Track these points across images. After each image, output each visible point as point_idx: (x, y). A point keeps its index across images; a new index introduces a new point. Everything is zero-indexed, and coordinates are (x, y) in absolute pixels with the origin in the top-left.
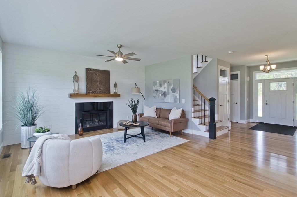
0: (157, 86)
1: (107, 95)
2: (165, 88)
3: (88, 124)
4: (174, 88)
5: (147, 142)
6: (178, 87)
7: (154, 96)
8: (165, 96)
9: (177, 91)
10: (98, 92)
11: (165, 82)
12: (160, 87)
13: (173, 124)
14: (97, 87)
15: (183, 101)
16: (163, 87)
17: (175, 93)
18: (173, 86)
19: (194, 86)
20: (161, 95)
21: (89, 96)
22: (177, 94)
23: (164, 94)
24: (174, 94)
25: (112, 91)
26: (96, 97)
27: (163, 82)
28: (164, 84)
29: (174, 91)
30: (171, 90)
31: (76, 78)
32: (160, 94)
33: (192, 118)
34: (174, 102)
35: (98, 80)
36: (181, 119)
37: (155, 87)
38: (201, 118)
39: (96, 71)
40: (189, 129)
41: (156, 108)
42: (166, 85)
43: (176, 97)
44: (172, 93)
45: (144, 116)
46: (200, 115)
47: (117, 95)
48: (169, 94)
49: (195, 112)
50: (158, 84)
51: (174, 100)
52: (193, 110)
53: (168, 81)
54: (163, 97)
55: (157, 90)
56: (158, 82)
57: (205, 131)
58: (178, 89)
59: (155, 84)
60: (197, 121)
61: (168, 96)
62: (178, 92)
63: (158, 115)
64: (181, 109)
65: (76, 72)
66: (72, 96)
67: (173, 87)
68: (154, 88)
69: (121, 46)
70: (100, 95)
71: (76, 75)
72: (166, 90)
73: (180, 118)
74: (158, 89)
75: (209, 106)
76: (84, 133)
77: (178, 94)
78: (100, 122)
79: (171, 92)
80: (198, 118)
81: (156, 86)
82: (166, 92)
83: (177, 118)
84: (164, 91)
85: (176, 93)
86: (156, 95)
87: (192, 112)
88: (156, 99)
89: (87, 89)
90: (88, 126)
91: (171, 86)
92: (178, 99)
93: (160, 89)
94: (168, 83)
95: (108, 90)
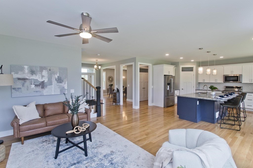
0: (24, 73)
2: (43, 76)
4: (61, 78)
6: (67, 76)
7: (14, 88)
8: (43, 88)
9: (65, 81)
11: (43, 68)
12: (32, 74)
15: (72, 91)
16: (39, 75)
18: (58, 75)
20: (33, 86)
22: (65, 84)
23: (42, 85)
24: (60, 84)
27: (38, 69)
28: (42, 71)
29: (60, 80)
30: (56, 80)
32: (32, 84)
34: (60, 94)
37: (16, 73)
42: (45, 73)
43: (64, 87)
44: (58, 84)
48: (51, 85)
50: (26, 71)
51: (60, 91)
53: (49, 68)
54: (38, 89)
55: (23, 79)
56: (26, 67)
57: (93, 113)
58: (67, 79)
59: (17, 69)
61: (49, 87)
62: (67, 82)
67: (58, 77)
68: (16, 76)
74: (27, 77)
75: (96, 92)
77: (67, 84)
79: (54, 82)
81: (20, 73)
82: (45, 81)
84: (41, 80)
85: (63, 83)
86: (19, 87)
88: (21, 92)
91: (54, 74)
92: (66, 89)
93: (30, 78)
94: (50, 70)
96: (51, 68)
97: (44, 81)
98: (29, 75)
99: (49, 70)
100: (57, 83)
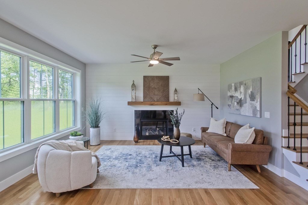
0: (232, 91)
2: (241, 93)
3: (148, 132)
4: (253, 94)
6: (259, 90)
7: (228, 105)
8: (241, 106)
9: (258, 97)
10: (156, 100)
11: (241, 83)
12: (235, 91)
14: (154, 94)
15: (267, 115)
16: (239, 91)
17: (254, 101)
18: (251, 90)
20: (236, 103)
21: (145, 104)
22: (257, 102)
23: (240, 103)
24: (253, 102)
25: (171, 99)
26: (152, 105)
27: (238, 85)
28: (240, 87)
29: (252, 98)
30: (249, 96)
31: (134, 86)
32: (235, 101)
33: (282, 147)
34: (252, 116)
35: (156, 87)
37: (229, 92)
38: (301, 152)
39: (153, 78)
40: (277, 166)
42: (242, 89)
43: (256, 107)
44: (251, 102)
45: (208, 131)
46: (298, 145)
48: (246, 103)
49: (289, 137)
50: (233, 88)
51: (253, 112)
52: (285, 133)
53: (244, 83)
54: (238, 107)
55: (232, 97)
56: (233, 84)
57: (307, 180)
58: (259, 94)
59: (230, 87)
60: (293, 156)
61: (244, 105)
62: (259, 100)
63: (228, 133)
64: (253, 128)
65: (134, 81)
66: (130, 103)
67: (251, 92)
68: (229, 94)
70: (156, 103)
72: (242, 96)
74: (233, 95)
76: (139, 141)
77: (259, 103)
79: (248, 99)
80: (295, 149)
81: (231, 91)
82: (242, 99)
84: (240, 98)
85: (256, 101)
86: (230, 103)
87: (282, 137)
88: (231, 109)
89: (145, 97)
91: (248, 89)
92: (258, 111)
93: (235, 95)
94: (245, 85)
95: (167, 97)
96: (246, 82)
97: (241, 98)
98: (234, 92)
99: (244, 84)
100: (250, 101)
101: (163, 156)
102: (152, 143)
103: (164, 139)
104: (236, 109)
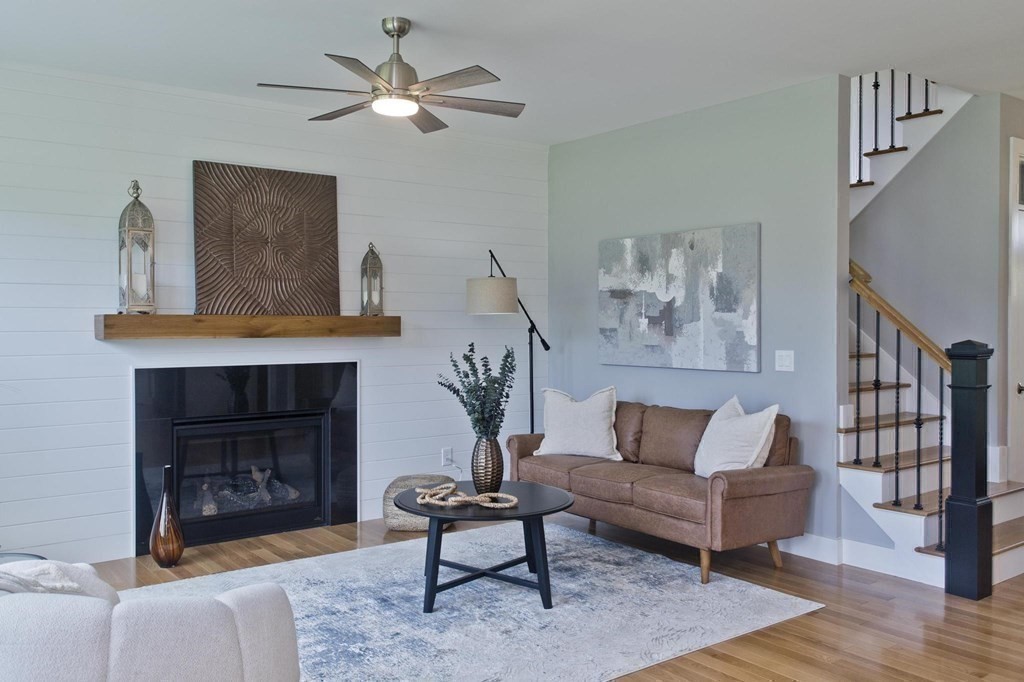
0: (624, 270)
1: (319, 321)
2: (670, 279)
3: (209, 496)
4: (730, 283)
5: (561, 612)
6: (755, 271)
7: (603, 331)
8: (670, 332)
9: (749, 295)
10: (269, 306)
11: (670, 241)
12: (642, 272)
13: (718, 501)
14: (262, 274)
15: (784, 360)
16: (660, 272)
17: (731, 310)
18: (720, 270)
19: (852, 270)
20: (644, 322)
21: (217, 332)
22: (746, 316)
23: (667, 319)
24: (727, 316)
25: (351, 302)
26: (255, 333)
27: (658, 247)
28: (667, 256)
29: (726, 297)
30: (712, 293)
31: (137, 221)
32: (640, 314)
33: (839, 464)
34: (724, 368)
35: (269, 233)
36: (773, 474)
37: (608, 272)
38: (897, 470)
39: (252, 177)
40: (821, 534)
41: (620, 405)
42: (677, 263)
43: (741, 335)
44: (718, 315)
45: (543, 450)
46: (887, 449)
47: (381, 325)
48: (695, 317)
49: (858, 430)
50: (629, 259)
51: (728, 353)
52: (845, 416)
53: (688, 238)
54: (656, 337)
55: (621, 295)
56: (628, 243)
57: (918, 550)
58: (754, 287)
59: (610, 255)
60: (870, 486)
61: (688, 328)
62: (754, 308)
63: (629, 446)
64: (772, 412)
65: (136, 187)
66: (113, 328)
67: (720, 277)
68: (607, 282)
69: (403, 29)
70: (280, 323)
71: (137, 203)
72: (678, 294)
73: (765, 465)
74: (631, 287)
75: (948, 392)
76: (187, 552)
77: (753, 318)
78: (278, 484)
79: (707, 305)
80: (877, 464)
81: (615, 270)
82: (678, 303)
83: (744, 467)
84: (664, 298)
85: (740, 311)
86: (613, 323)
87: (839, 431)
88: (616, 346)
89: (205, 288)
90: (209, 510)
91: (706, 266)
92: (751, 347)
93: (638, 289)
94: (692, 247)
95: (328, 292)
96: (697, 237)
97: (674, 299)
98: (635, 276)
99: (688, 246)
100: (717, 310)
101: (441, 581)
102: (263, 552)
103: (443, 499)
104: (647, 346)
